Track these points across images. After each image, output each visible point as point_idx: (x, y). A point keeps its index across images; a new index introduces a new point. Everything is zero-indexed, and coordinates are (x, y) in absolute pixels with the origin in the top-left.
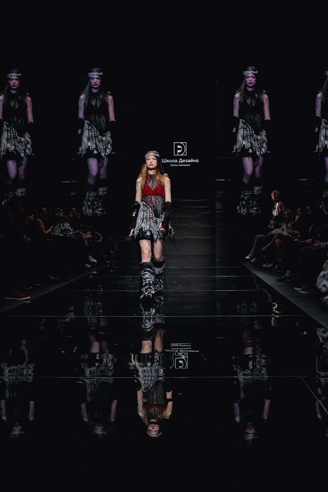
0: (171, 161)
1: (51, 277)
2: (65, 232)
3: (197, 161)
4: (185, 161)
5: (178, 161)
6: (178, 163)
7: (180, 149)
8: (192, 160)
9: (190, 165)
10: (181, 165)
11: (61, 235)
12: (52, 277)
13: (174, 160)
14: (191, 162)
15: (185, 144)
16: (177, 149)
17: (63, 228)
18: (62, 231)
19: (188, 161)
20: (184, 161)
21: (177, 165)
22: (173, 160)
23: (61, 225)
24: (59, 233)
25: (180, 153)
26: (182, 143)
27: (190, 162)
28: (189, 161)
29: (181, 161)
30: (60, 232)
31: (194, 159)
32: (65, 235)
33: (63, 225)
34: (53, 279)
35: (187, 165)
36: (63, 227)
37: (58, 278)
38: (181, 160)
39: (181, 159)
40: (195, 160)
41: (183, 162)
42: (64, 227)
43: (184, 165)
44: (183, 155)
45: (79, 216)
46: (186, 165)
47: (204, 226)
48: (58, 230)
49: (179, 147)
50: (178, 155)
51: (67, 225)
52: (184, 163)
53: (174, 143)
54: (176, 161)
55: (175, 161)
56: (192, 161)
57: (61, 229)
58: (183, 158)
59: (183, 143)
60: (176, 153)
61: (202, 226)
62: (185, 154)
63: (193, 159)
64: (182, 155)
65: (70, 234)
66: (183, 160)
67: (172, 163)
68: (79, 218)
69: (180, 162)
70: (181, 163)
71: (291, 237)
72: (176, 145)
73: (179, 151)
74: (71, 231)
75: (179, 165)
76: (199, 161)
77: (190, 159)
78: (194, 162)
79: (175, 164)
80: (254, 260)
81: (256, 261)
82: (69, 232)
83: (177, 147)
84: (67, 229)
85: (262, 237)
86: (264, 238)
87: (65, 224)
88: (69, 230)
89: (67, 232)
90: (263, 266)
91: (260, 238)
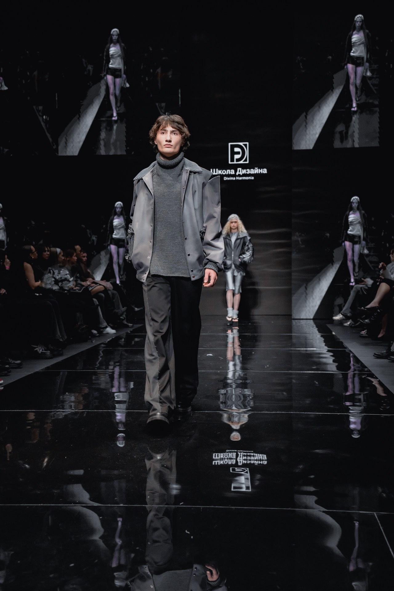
0: (224, 172)
1: (38, 351)
2: (62, 282)
3: (265, 171)
4: (247, 171)
5: (236, 172)
6: (234, 176)
7: (238, 153)
8: (256, 169)
9: (253, 178)
10: (240, 178)
11: (56, 288)
12: (40, 349)
14: (255, 173)
15: (246, 145)
16: (233, 153)
17: (57, 278)
18: (56, 282)
19: (250, 171)
20: (244, 171)
21: (234, 179)
23: (56, 272)
24: (52, 286)
25: (238, 160)
26: (241, 144)
27: (253, 173)
28: (252, 171)
29: (239, 172)
30: (53, 283)
31: (260, 168)
32: (61, 288)
33: (59, 273)
34: (41, 352)
35: (250, 178)
36: (58, 276)
37: (48, 352)
38: (239, 170)
41: (243, 173)
42: (60, 276)
43: (244, 178)
44: (243, 161)
45: (84, 257)
46: (247, 178)
47: (274, 270)
48: (50, 281)
49: (237, 150)
50: (235, 162)
51: (65, 273)
52: (244, 175)
53: (230, 144)
54: (232, 172)
56: (256, 171)
57: (55, 278)
58: (244, 167)
59: (243, 144)
60: (232, 160)
61: (271, 270)
62: (246, 160)
64: (241, 162)
65: (68, 285)
67: (226, 175)
68: (86, 260)
69: (237, 173)
70: (239, 175)
72: (233, 147)
73: (237, 157)
74: (70, 282)
75: (237, 178)
76: (267, 171)
77: (254, 169)
78: (259, 172)
79: (231, 177)
80: (350, 324)
81: (352, 325)
82: (68, 282)
83: (234, 150)
84: (64, 278)
85: (363, 288)
86: (365, 289)
87: (61, 271)
88: (67, 279)
89: (64, 282)
90: (361, 333)
91: (360, 289)
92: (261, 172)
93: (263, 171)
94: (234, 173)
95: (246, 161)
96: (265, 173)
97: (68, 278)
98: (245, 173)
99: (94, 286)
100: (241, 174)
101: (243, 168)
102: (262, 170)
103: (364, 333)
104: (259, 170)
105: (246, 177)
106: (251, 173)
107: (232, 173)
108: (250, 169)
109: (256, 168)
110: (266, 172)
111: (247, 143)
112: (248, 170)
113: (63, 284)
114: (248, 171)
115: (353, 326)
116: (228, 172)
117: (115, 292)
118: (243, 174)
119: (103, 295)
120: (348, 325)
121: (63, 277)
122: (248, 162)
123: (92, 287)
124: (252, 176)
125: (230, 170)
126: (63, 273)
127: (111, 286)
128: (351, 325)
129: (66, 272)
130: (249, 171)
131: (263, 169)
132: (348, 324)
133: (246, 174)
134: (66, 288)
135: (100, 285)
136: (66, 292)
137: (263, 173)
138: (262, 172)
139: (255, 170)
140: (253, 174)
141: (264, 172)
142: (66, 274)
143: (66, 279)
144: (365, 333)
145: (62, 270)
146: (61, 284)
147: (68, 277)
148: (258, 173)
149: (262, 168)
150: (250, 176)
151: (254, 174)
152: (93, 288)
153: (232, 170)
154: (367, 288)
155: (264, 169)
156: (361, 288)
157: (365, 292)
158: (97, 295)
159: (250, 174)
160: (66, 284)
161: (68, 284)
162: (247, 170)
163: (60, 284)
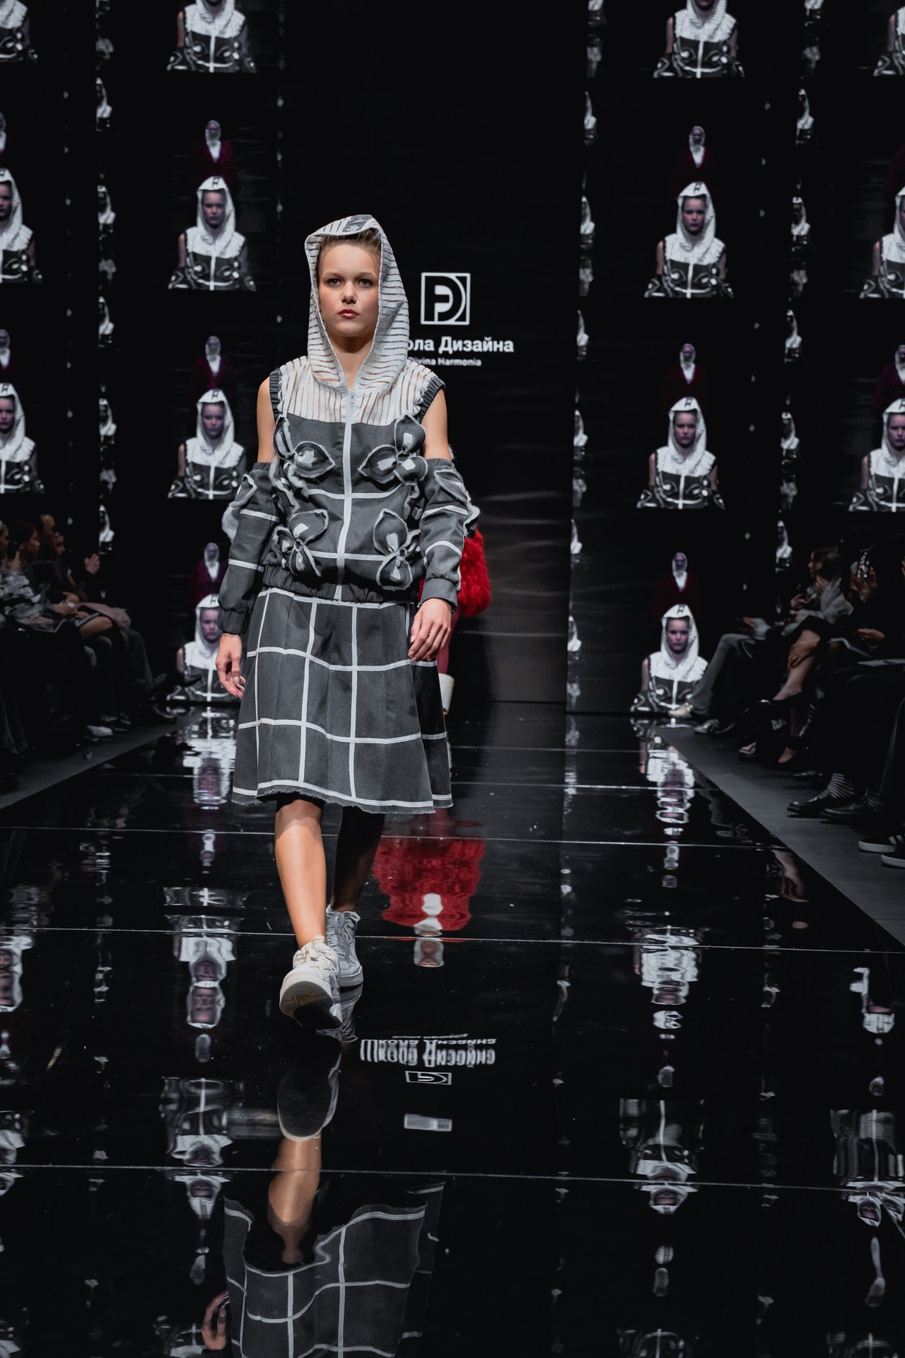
3: (509, 347)
4: (464, 345)
5: (437, 345)
6: (434, 354)
7: (444, 299)
8: (487, 342)
9: (479, 363)
10: (448, 362)
13: (421, 341)
14: (485, 349)
15: (463, 280)
16: (433, 299)
19: (473, 345)
20: (458, 345)
21: (434, 361)
22: (417, 341)
25: (443, 316)
26: (452, 276)
27: (480, 349)
28: (478, 346)
29: (446, 346)
31: (497, 338)
35: (471, 362)
38: (447, 341)
39: (449, 339)
40: (498, 343)
41: (455, 349)
43: (458, 362)
44: (457, 320)
46: (465, 362)
47: (524, 593)
49: (441, 290)
50: (436, 322)
52: (458, 355)
53: (424, 275)
54: (429, 345)
55: (424, 344)
56: (488, 345)
58: (457, 333)
59: (458, 277)
60: (430, 316)
61: (518, 592)
62: (462, 318)
63: (493, 340)
64: (452, 322)
66: (455, 342)
69: (441, 350)
70: (446, 355)
71: (854, 649)
72: (432, 282)
73: (440, 308)
75: (441, 361)
76: (515, 348)
77: (482, 340)
78: (495, 350)
79: (426, 358)
80: (709, 728)
81: (713, 731)
82: (27, 607)
83: (433, 290)
84: (19, 595)
85: (742, 643)
86: (747, 644)
87: (11, 578)
88: (26, 598)
89: (17, 606)
90: (741, 751)
91: (735, 645)
92: (498, 349)
93: (504, 345)
94: (432, 349)
95: (464, 320)
96: (510, 353)
97: (28, 595)
98: (460, 349)
99: (85, 617)
100: (451, 352)
101: (456, 338)
102: (501, 343)
103: (746, 749)
104: (495, 342)
105: (462, 359)
106: (475, 350)
107: (427, 349)
108: (472, 341)
109: (486, 339)
110: (511, 350)
111: (468, 275)
112: (468, 342)
113: (16, 609)
114: (468, 345)
115: (717, 732)
116: (419, 344)
117: (135, 633)
118: (454, 352)
119: (108, 640)
120: (705, 732)
121: (16, 593)
122: (467, 323)
123: (80, 619)
124: (477, 359)
125: (424, 340)
126: (17, 584)
127: (127, 618)
128: (711, 731)
129: (22, 580)
130: (470, 346)
131: (504, 341)
132: (704, 729)
133: (463, 351)
134: (24, 621)
135: (101, 615)
136: (20, 629)
137: (504, 352)
138: (501, 350)
139: (485, 343)
140: (479, 352)
141: (506, 350)
142: (24, 586)
143: (22, 599)
144: (750, 750)
145: (11, 575)
146: (11, 611)
147: (29, 593)
148: (491, 350)
149: (500, 340)
150: (472, 358)
151: (483, 352)
152: (82, 622)
153: (427, 341)
154: (752, 642)
155: (507, 342)
156: (739, 642)
157: (750, 653)
158: (94, 638)
159: (472, 351)
160: (23, 611)
161: (28, 609)
162: (466, 342)
163: (7, 610)
